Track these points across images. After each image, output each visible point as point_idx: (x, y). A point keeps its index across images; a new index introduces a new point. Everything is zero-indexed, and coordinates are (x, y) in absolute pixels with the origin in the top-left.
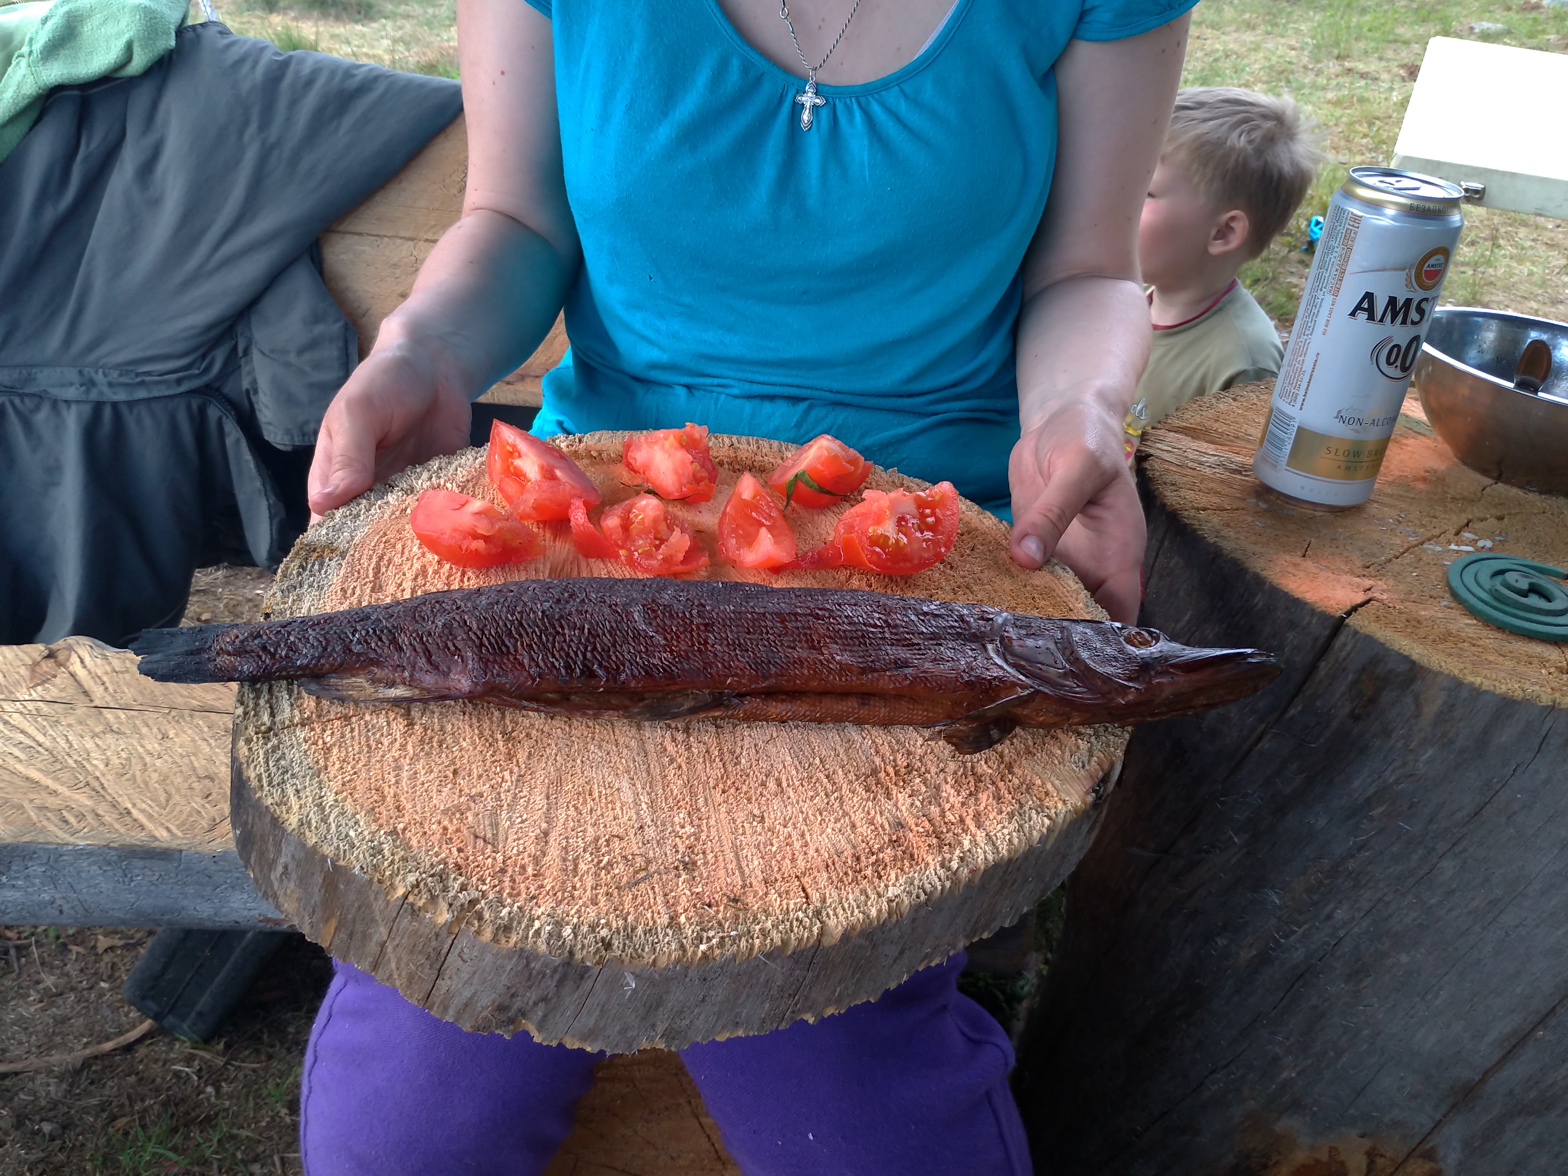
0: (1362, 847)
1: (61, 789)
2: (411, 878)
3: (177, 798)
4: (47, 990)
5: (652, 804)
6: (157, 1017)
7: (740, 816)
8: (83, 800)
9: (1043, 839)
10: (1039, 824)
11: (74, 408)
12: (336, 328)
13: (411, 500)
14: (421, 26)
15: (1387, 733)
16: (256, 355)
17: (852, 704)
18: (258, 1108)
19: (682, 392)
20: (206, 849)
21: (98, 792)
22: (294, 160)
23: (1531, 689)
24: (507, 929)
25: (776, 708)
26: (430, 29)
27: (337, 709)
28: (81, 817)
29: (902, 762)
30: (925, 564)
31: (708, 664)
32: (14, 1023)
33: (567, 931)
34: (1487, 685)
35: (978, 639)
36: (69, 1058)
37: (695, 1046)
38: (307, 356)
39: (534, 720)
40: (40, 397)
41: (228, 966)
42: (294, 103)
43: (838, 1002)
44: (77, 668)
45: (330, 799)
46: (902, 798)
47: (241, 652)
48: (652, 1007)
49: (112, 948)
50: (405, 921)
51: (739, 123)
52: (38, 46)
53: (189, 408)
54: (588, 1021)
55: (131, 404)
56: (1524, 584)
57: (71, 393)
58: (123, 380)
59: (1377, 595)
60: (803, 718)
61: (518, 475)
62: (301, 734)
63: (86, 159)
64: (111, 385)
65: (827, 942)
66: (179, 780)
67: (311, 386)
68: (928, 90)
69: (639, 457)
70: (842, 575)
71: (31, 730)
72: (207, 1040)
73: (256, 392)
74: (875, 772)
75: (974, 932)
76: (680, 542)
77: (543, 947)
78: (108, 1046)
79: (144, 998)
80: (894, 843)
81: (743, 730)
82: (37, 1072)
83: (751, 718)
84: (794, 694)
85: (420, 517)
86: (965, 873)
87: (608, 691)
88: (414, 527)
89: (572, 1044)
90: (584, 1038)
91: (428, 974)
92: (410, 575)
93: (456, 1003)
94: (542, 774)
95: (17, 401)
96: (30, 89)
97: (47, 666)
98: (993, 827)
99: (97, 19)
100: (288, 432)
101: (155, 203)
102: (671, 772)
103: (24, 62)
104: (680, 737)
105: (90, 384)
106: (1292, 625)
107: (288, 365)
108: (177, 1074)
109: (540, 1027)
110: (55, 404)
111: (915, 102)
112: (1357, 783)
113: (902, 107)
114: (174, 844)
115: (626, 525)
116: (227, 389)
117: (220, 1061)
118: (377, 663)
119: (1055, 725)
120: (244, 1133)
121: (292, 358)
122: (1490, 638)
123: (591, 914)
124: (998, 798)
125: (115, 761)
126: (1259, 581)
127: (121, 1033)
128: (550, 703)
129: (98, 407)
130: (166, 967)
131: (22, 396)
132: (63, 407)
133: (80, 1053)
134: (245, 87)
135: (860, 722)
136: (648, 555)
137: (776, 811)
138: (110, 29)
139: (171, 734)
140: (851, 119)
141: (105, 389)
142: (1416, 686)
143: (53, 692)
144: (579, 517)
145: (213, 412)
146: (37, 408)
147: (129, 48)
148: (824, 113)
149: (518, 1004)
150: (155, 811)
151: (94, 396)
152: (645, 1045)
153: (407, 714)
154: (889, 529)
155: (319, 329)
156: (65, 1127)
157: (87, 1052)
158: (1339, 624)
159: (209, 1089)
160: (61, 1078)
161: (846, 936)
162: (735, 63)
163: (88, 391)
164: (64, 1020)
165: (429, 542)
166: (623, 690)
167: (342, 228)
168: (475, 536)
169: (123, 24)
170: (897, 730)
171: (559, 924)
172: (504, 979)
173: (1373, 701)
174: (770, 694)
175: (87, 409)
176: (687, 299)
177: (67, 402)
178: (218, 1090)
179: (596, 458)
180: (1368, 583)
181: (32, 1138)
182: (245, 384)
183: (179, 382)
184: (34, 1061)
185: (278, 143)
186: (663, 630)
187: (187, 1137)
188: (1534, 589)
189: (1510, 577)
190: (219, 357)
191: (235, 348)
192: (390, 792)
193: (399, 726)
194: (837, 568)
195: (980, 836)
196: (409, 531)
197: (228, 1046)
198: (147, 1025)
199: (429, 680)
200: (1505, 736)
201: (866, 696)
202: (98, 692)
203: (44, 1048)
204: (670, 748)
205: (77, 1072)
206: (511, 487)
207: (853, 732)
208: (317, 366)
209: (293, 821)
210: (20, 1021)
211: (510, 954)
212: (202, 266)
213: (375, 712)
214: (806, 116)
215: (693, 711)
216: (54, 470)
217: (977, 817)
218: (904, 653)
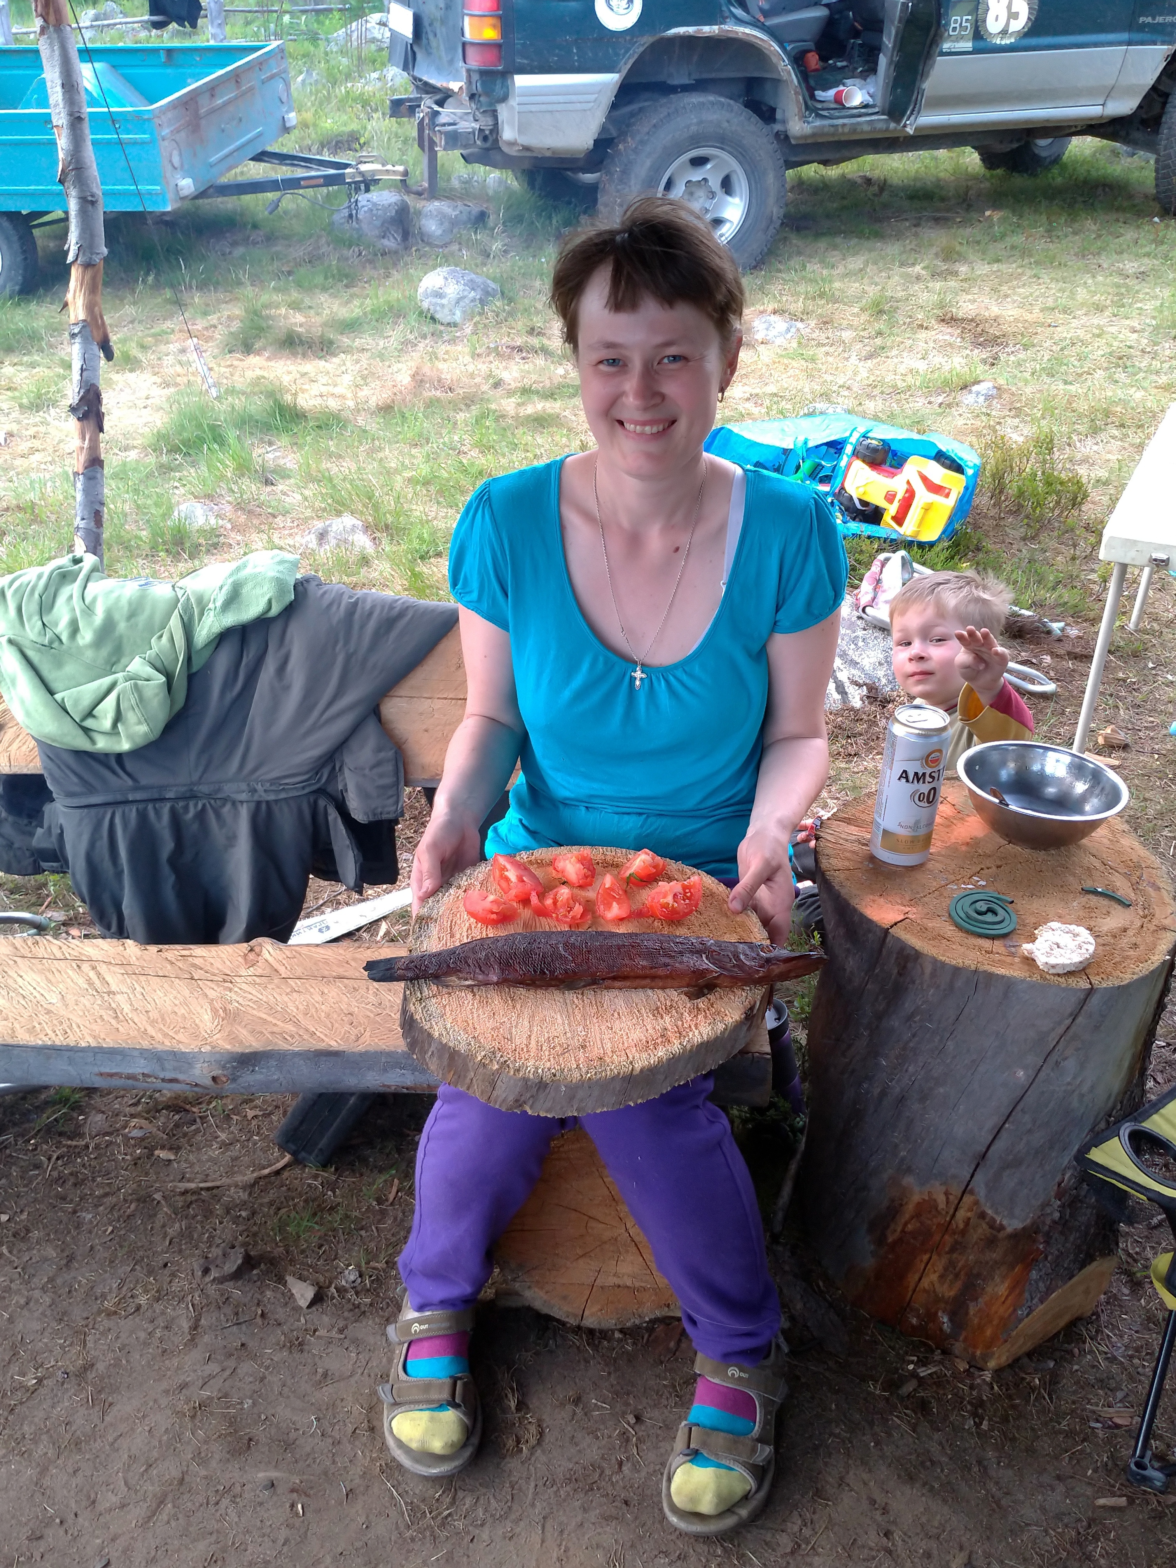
0: (914, 1036)
1: (278, 1023)
2: (483, 1053)
3: (336, 1025)
4: (223, 1142)
5: (569, 1024)
6: (294, 1154)
7: (603, 1028)
8: (290, 1028)
9: (722, 1033)
10: (721, 1027)
11: (245, 805)
12: (390, 754)
13: (460, 891)
14: (374, 359)
15: (914, 982)
16: (346, 771)
17: (648, 981)
18: (358, 1202)
19: (583, 809)
20: (357, 1050)
21: (297, 1024)
22: (365, 660)
23: (967, 962)
24: (518, 1070)
25: (617, 984)
26: (383, 361)
27: (445, 990)
28: (292, 1037)
29: (669, 1004)
30: (687, 914)
31: (589, 968)
32: (208, 1161)
33: (540, 1071)
34: (947, 961)
35: (699, 952)
36: (246, 1178)
37: (588, 1115)
38: (375, 771)
39: (522, 991)
40: (225, 800)
41: (338, 1120)
42: (362, 627)
43: (642, 1097)
44: (266, 955)
45: (449, 1026)
46: (667, 1018)
47: (407, 969)
48: (571, 1098)
49: (256, 1116)
50: (481, 1070)
51: (604, 688)
52: (219, 604)
53: (309, 802)
54: (548, 1104)
55: (276, 801)
56: (984, 909)
57: (243, 796)
58: (273, 788)
59: (910, 916)
60: (629, 987)
61: (507, 879)
62: (434, 1000)
63: (247, 665)
64: (265, 791)
65: (634, 1073)
66: (335, 1016)
67: (378, 787)
68: (697, 670)
69: (560, 865)
70: (650, 920)
71: (254, 992)
72: (324, 1166)
73: (346, 791)
74: (657, 1009)
75: (697, 1071)
76: (578, 909)
77: (531, 1076)
78: (266, 1171)
79: (287, 1142)
80: (662, 1036)
81: (605, 992)
82: (229, 1186)
83: (608, 988)
84: (625, 978)
85: (468, 904)
86: (688, 1047)
87: (551, 979)
88: (464, 905)
89: (542, 1114)
90: (547, 1112)
91: (489, 1089)
92: (465, 929)
93: (500, 1099)
94: (527, 1013)
95: (212, 802)
96: (217, 629)
97: (251, 956)
98: (702, 1029)
99: (250, 585)
100: (366, 814)
101: (287, 688)
102: (576, 1011)
103: (212, 613)
104: (580, 996)
105: (254, 791)
106: (870, 931)
107: (364, 776)
108: (309, 1185)
109: (531, 1108)
110: (234, 803)
111: (691, 675)
112: (907, 1005)
113: (684, 678)
114: (341, 1048)
115: (555, 902)
116: (330, 789)
117: (334, 1178)
118: (460, 971)
119: (731, 987)
120: (354, 1214)
121: (367, 771)
122: (959, 935)
123: (548, 1065)
124: (706, 1017)
125: (301, 1007)
126: (855, 910)
127: (270, 1166)
128: (528, 985)
129: (259, 803)
130: (302, 1123)
131: (215, 799)
132: (239, 805)
133: (250, 1176)
134: (335, 620)
135: (652, 988)
136: (565, 916)
137: (617, 1025)
138: (258, 591)
139: (326, 991)
140: (660, 684)
141: (263, 794)
142: (920, 961)
143: (259, 971)
144: (534, 899)
145: (322, 803)
146: (224, 805)
147: (270, 602)
148: (646, 681)
149: (523, 1099)
150: (327, 1032)
151: (256, 798)
152: (570, 1114)
153: (472, 991)
154: (669, 899)
155: (382, 755)
156: (254, 1213)
157: (255, 1175)
158: (886, 931)
159: (329, 1193)
160: (244, 1188)
161: (642, 1070)
162: (601, 659)
163: (253, 795)
164: (236, 1159)
165: (472, 914)
166: (557, 978)
167: (391, 693)
168: (493, 913)
169: (265, 588)
170: (667, 991)
171: (537, 1068)
172: (518, 1090)
173: (905, 967)
174: (614, 978)
175: (253, 805)
176: (583, 769)
177: (242, 802)
178: (334, 1193)
179: (540, 864)
180: (907, 909)
181: (236, 1220)
182: (340, 787)
183: (303, 788)
184: (225, 1181)
185: (355, 652)
186: (571, 954)
187: (322, 1218)
188: (990, 910)
189: (978, 905)
190: (326, 773)
191: (334, 768)
192: (470, 1022)
193: (470, 996)
194: (648, 917)
195: (697, 1032)
196: (462, 909)
197: (336, 1170)
198: (288, 1157)
199: (481, 977)
200: (959, 984)
201: (654, 977)
202: (282, 970)
203: (230, 1173)
204: (576, 1001)
205: (253, 1186)
206: (504, 884)
207: (650, 992)
208: (381, 776)
209: (436, 1035)
210: (211, 1160)
211: (520, 1080)
212: (315, 723)
213: (460, 990)
214: (638, 683)
215: (584, 986)
216: (232, 839)
217: (696, 1025)
218: (667, 960)
